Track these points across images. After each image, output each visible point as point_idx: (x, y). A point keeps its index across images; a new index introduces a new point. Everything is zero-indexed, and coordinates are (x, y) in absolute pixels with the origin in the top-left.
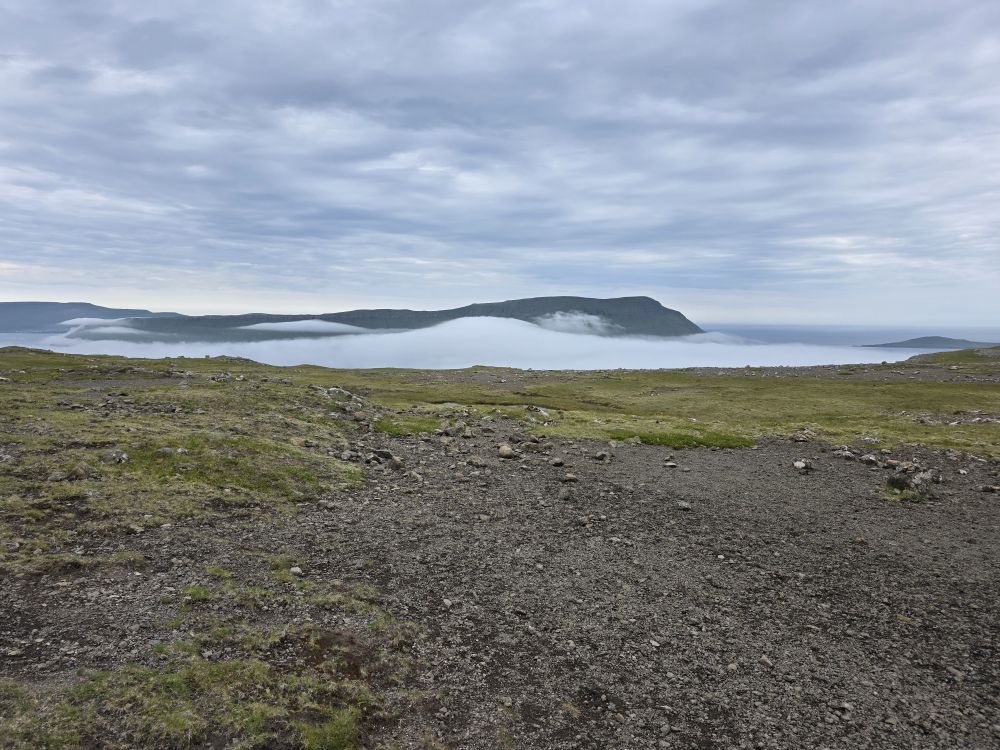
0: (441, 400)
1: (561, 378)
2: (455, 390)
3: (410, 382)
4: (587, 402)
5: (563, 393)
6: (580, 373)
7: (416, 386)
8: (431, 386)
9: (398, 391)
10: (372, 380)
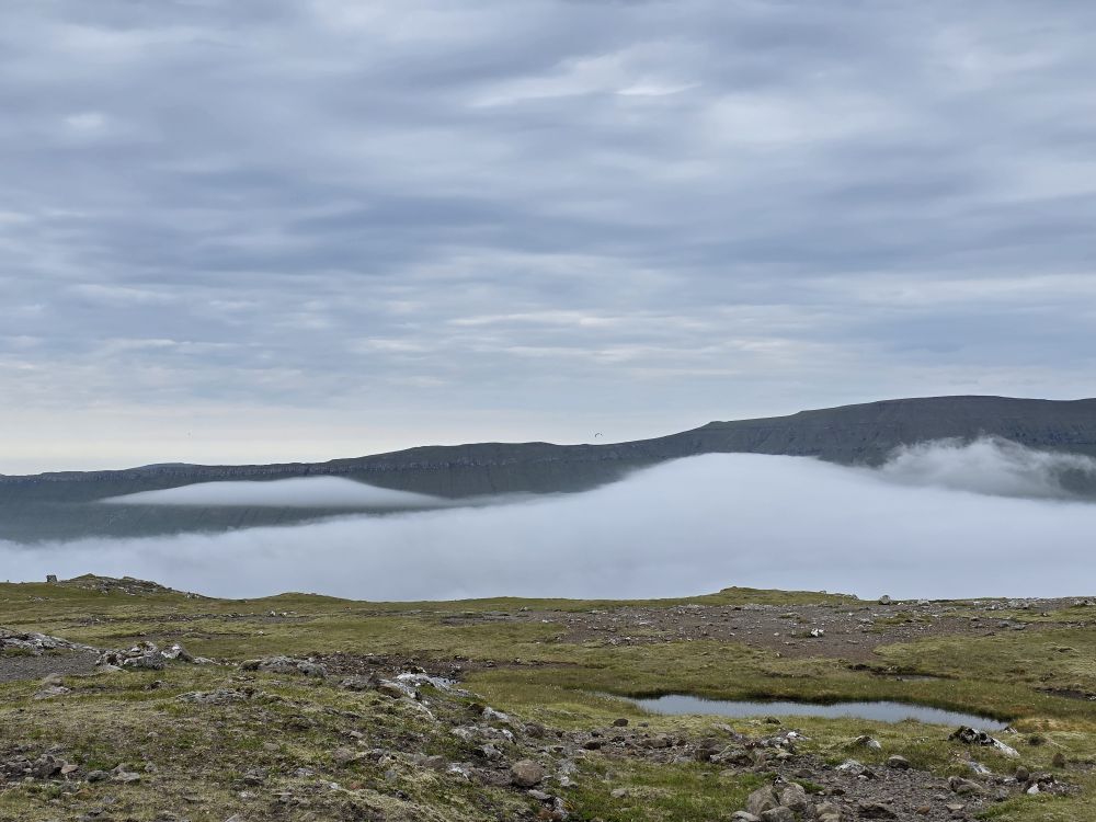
0: (656, 687)
1: (975, 625)
2: (690, 661)
3: (564, 639)
4: (1061, 692)
5: (989, 666)
6: (1029, 608)
7: (584, 650)
8: (624, 650)
9: (539, 664)
10: (469, 634)
